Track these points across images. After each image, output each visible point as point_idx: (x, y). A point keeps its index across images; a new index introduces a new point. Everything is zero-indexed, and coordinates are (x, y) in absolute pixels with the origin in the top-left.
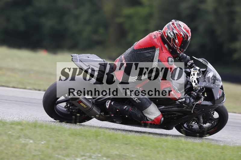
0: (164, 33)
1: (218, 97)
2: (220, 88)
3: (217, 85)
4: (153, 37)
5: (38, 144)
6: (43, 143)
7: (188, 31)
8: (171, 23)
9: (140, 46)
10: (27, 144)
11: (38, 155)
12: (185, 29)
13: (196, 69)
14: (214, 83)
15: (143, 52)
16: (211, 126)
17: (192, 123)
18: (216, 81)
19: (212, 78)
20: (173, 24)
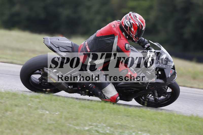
0: (123, 23)
1: (170, 76)
2: (172, 68)
3: (169, 66)
4: (113, 26)
5: (53, 115)
6: (57, 114)
7: (142, 22)
8: (128, 14)
9: (101, 34)
10: (44, 115)
11: (53, 124)
12: (141, 20)
13: (152, 52)
14: (166, 65)
15: (104, 39)
16: (165, 98)
17: (148, 96)
18: (168, 62)
19: (165, 60)
20: (130, 15)
